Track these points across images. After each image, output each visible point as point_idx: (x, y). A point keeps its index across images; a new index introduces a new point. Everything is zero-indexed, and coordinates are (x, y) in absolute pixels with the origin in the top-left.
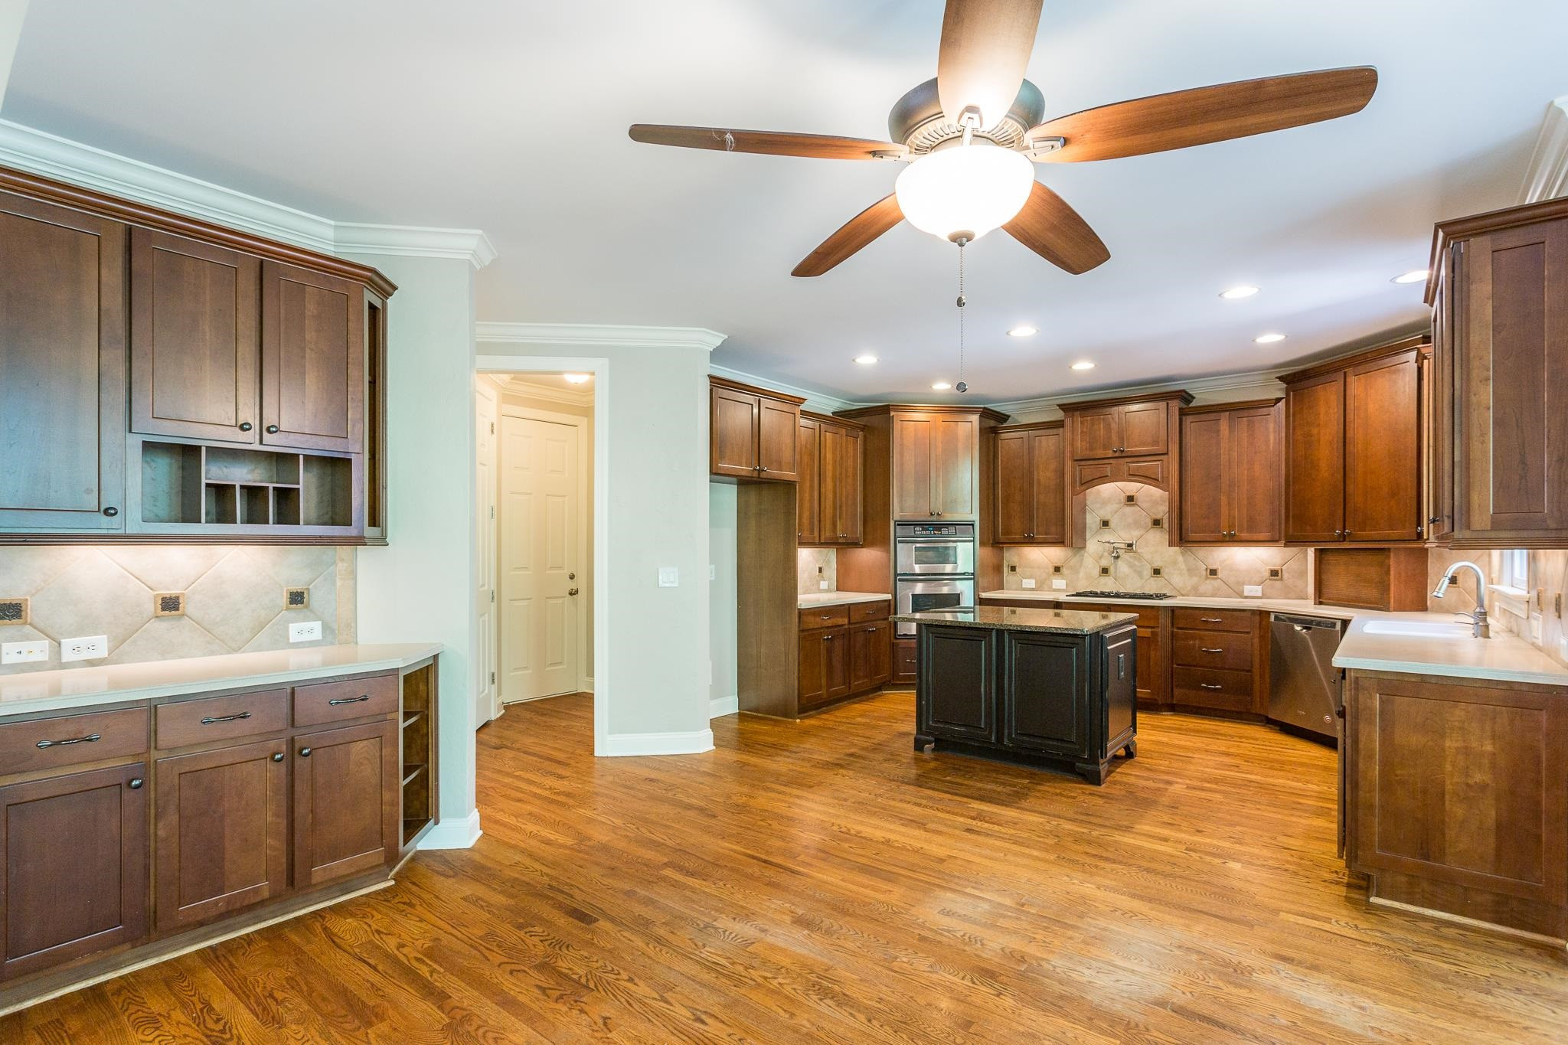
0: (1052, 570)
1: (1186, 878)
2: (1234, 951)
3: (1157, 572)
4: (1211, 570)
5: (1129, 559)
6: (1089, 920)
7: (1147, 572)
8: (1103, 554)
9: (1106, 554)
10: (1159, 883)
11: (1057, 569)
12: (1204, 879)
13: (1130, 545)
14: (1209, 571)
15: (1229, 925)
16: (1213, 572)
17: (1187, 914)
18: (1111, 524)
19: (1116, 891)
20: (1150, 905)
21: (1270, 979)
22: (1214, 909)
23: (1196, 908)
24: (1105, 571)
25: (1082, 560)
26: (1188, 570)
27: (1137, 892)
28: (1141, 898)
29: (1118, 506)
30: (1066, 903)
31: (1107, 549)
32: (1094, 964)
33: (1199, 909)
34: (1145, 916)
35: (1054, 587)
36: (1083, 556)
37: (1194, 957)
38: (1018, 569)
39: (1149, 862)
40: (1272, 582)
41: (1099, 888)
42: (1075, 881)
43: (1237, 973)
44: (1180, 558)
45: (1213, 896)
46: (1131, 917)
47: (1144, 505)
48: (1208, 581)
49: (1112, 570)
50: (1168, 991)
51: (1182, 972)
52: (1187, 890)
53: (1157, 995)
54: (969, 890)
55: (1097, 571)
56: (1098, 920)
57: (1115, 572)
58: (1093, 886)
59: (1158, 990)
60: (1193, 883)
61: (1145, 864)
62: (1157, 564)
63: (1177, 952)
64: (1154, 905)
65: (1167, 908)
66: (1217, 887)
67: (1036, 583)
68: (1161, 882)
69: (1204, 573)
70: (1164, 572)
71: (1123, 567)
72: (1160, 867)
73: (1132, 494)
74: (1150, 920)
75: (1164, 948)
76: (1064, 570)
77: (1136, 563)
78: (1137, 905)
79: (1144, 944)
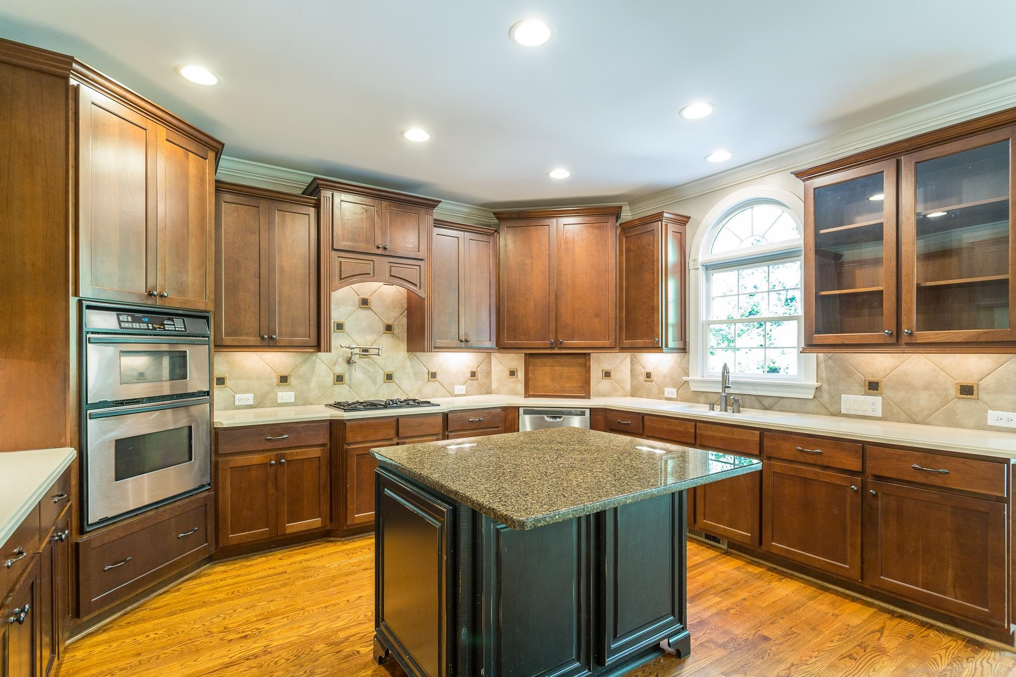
0: (276, 380)
3: (389, 377)
4: (432, 373)
5: (363, 365)
7: (381, 377)
8: (336, 361)
9: (340, 360)
11: (284, 379)
13: (365, 350)
14: (430, 374)
16: (434, 375)
18: (347, 327)
24: (339, 379)
25: (314, 367)
26: (415, 374)
29: (351, 308)
31: (341, 354)
35: (279, 401)
36: (315, 362)
38: (227, 382)
40: (472, 381)
44: (408, 363)
47: (376, 310)
48: (430, 384)
49: (346, 378)
55: (331, 379)
57: (350, 379)
62: (389, 370)
67: (255, 397)
69: (427, 376)
70: (395, 377)
71: (357, 374)
73: (366, 297)
76: (292, 380)
77: (370, 369)
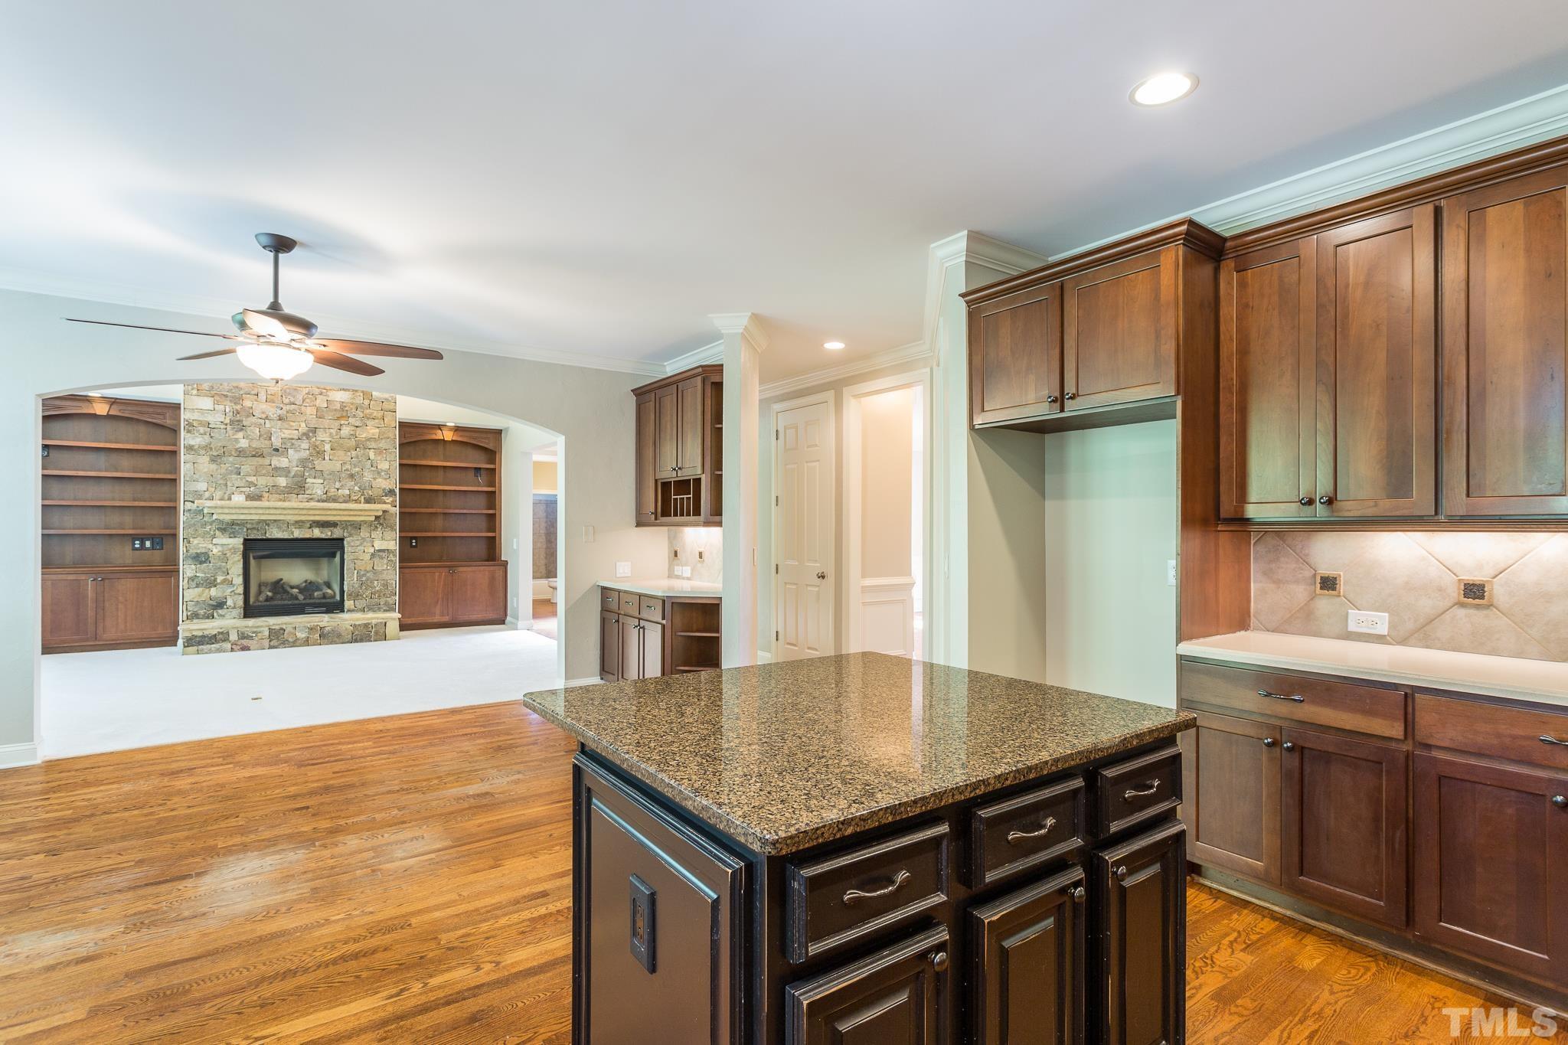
1: (234, 992)
2: (146, 938)
6: (306, 891)
10: (264, 964)
12: (207, 1006)
15: (156, 961)
17: (210, 947)
19: (307, 928)
20: (258, 934)
21: (106, 933)
22: (180, 970)
23: (204, 959)
27: (283, 939)
28: (274, 936)
30: (341, 892)
32: (269, 868)
33: (198, 961)
34: (254, 921)
37: (186, 914)
39: (300, 987)
41: (326, 920)
42: (357, 912)
43: (139, 923)
45: (187, 987)
46: (268, 913)
50: (198, 882)
51: (193, 898)
52: (224, 975)
53: (207, 876)
54: (433, 856)
56: (297, 895)
58: (333, 918)
59: (207, 879)
60: (220, 989)
61: (301, 980)
63: (204, 910)
64: (255, 935)
65: (236, 941)
66: (184, 1005)
68: (264, 968)
72: (279, 987)
74: (247, 920)
75: (218, 906)
78: (272, 927)
79: (239, 900)
